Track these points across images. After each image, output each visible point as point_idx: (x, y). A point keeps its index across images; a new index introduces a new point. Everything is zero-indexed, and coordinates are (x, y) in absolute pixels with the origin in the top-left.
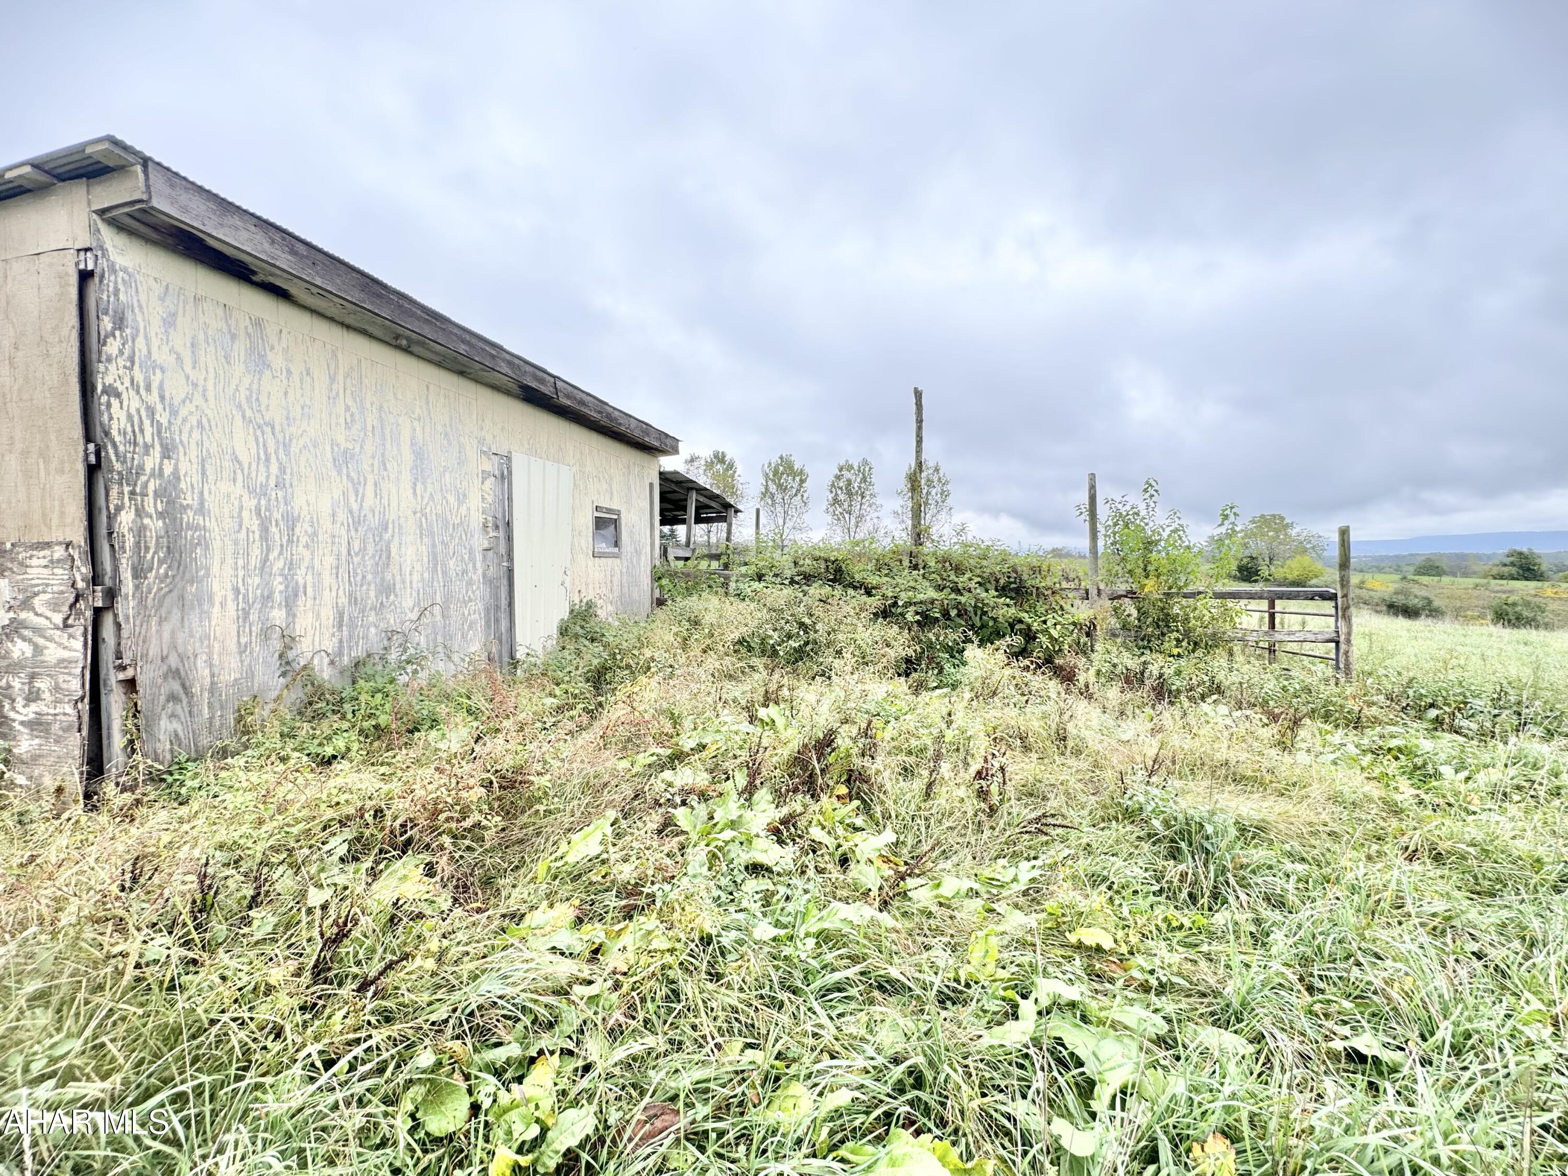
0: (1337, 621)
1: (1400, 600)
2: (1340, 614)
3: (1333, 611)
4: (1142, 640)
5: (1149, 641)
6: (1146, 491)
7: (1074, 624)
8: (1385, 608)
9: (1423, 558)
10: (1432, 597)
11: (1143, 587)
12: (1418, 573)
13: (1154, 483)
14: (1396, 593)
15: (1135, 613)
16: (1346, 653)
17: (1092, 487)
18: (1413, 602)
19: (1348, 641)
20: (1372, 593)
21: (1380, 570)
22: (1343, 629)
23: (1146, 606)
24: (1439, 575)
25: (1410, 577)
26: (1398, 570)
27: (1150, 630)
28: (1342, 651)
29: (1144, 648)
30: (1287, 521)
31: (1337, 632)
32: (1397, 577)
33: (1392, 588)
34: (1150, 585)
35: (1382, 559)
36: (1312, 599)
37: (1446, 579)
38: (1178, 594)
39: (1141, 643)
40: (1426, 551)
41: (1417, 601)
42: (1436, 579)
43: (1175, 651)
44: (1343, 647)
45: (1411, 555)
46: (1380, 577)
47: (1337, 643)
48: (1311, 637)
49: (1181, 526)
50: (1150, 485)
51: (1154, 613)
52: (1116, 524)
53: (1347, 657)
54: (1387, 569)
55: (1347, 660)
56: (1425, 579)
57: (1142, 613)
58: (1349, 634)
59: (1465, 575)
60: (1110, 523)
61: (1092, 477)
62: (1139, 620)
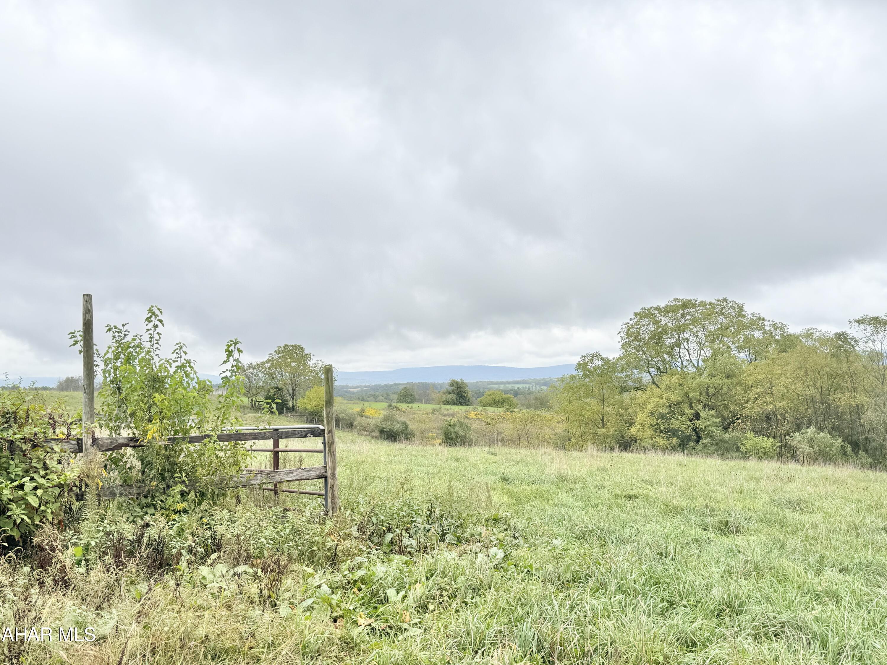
0: (325, 457)
1: (387, 426)
2: (327, 449)
3: (321, 447)
4: (146, 497)
5: (153, 498)
6: (148, 320)
7: (60, 486)
8: (378, 434)
9: (401, 387)
10: (408, 423)
11: (145, 433)
12: (400, 401)
13: (157, 312)
14: (385, 420)
15: (138, 465)
16: (333, 487)
17: (88, 311)
18: (397, 427)
19: (333, 475)
20: (370, 421)
21: (376, 399)
22: (330, 465)
23: (151, 456)
24: (412, 402)
25: (394, 404)
26: (387, 398)
27: (154, 484)
28: (329, 486)
29: (148, 506)
30: (307, 352)
31: (325, 467)
32: (385, 405)
33: (383, 413)
34: (153, 430)
35: (376, 388)
36: (306, 436)
37: (416, 406)
38: (184, 439)
39: (144, 501)
40: (404, 380)
41: (398, 426)
42: (410, 405)
43: (180, 507)
44: (330, 481)
45: (395, 384)
46: (375, 405)
47: (326, 478)
48: (305, 475)
49: (189, 362)
50: (154, 313)
51: (158, 463)
52: (116, 358)
53: (333, 491)
54: (380, 398)
55: (333, 494)
56: (403, 406)
57: (146, 463)
58: (334, 468)
59: (428, 402)
60: (110, 355)
61: (88, 298)
62: (143, 472)
